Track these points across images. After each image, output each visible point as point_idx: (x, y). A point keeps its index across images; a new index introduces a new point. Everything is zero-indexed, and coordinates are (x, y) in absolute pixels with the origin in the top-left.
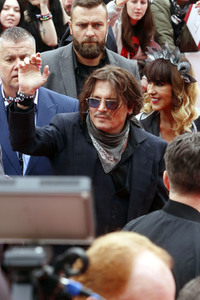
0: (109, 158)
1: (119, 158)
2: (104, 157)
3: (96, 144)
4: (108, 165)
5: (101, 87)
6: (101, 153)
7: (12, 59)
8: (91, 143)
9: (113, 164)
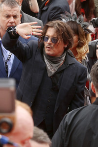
0: (51, 69)
1: (56, 69)
2: (49, 68)
3: (46, 60)
4: (51, 72)
5: (50, 31)
6: (48, 66)
7: (8, 17)
8: (44, 60)
9: (53, 72)
